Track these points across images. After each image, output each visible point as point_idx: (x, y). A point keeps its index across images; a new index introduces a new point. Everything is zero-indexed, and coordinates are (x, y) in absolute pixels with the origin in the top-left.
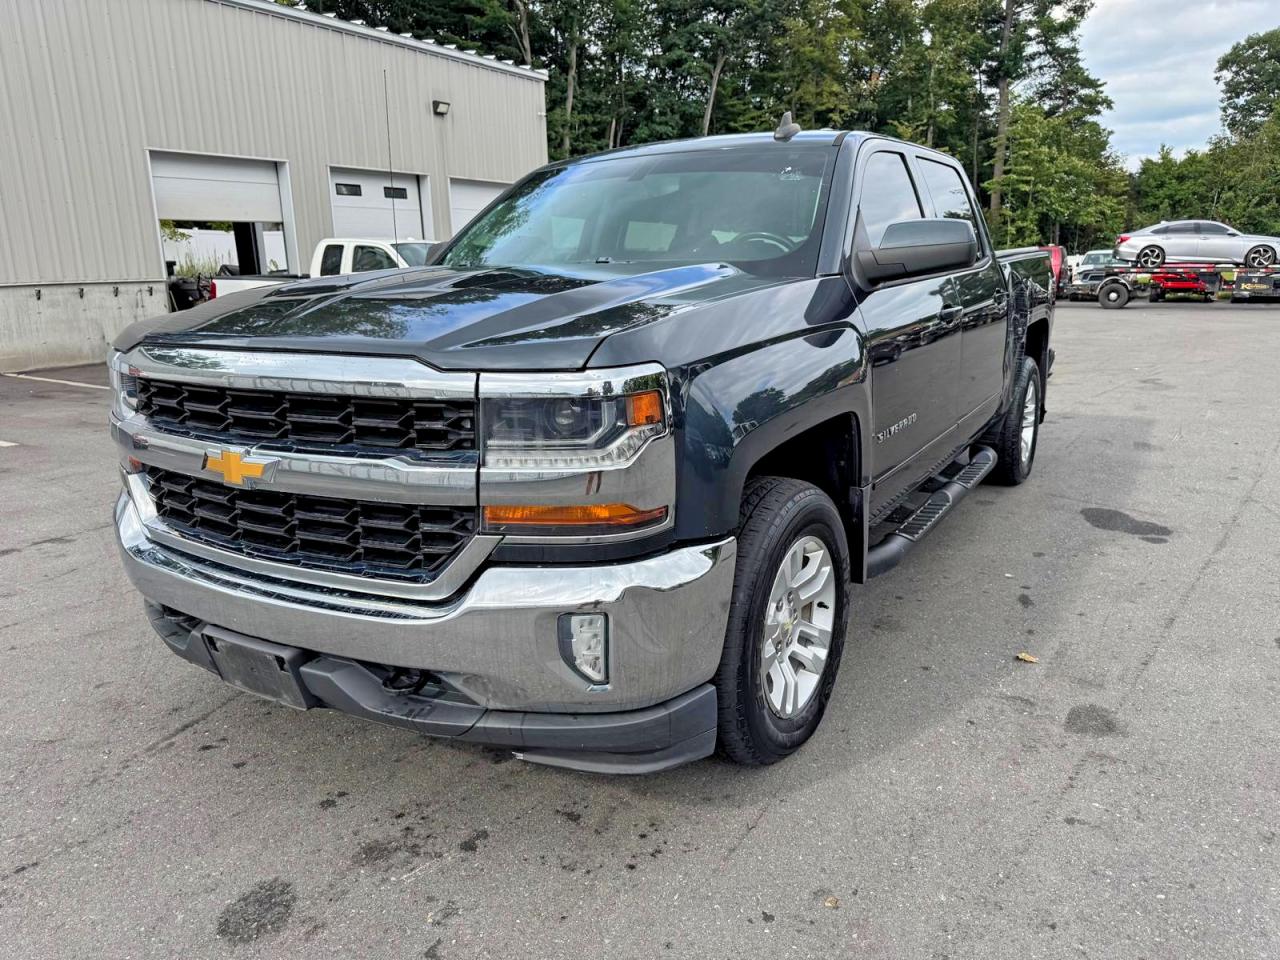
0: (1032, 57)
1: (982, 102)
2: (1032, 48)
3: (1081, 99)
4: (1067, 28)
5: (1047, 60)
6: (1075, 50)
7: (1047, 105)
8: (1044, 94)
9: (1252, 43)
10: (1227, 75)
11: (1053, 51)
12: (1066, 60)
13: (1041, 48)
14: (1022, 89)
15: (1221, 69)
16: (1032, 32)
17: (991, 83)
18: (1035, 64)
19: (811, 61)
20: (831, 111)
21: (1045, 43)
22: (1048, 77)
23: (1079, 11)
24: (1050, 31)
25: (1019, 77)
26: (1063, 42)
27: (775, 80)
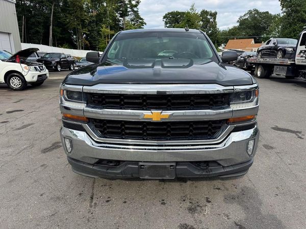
0: (129, 11)
1: (119, 21)
2: (129, 10)
3: (140, 22)
4: (136, 6)
5: (132, 13)
6: (137, 11)
7: (133, 23)
8: (132, 20)
9: (169, 14)
10: (165, 20)
11: (133, 11)
12: (136, 13)
13: (130, 10)
14: (127, 18)
15: (164, 18)
16: (128, 6)
17: (120, 17)
18: (130, 13)
19: (78, 6)
20: (85, 19)
21: (131, 9)
22: (133, 16)
23: (138, 2)
24: (132, 6)
25: (127, 16)
26: (135, 9)
27: (68, 10)
